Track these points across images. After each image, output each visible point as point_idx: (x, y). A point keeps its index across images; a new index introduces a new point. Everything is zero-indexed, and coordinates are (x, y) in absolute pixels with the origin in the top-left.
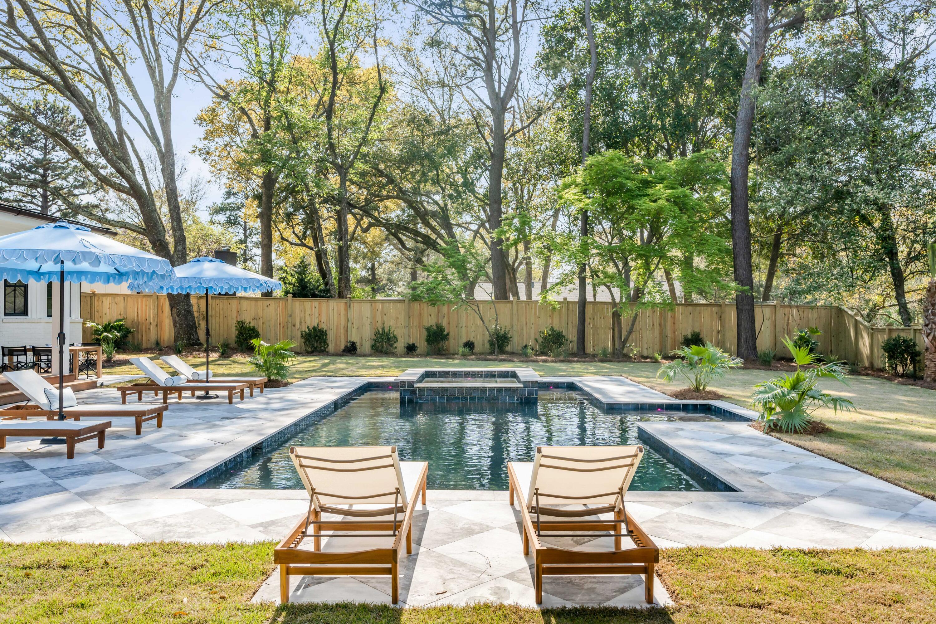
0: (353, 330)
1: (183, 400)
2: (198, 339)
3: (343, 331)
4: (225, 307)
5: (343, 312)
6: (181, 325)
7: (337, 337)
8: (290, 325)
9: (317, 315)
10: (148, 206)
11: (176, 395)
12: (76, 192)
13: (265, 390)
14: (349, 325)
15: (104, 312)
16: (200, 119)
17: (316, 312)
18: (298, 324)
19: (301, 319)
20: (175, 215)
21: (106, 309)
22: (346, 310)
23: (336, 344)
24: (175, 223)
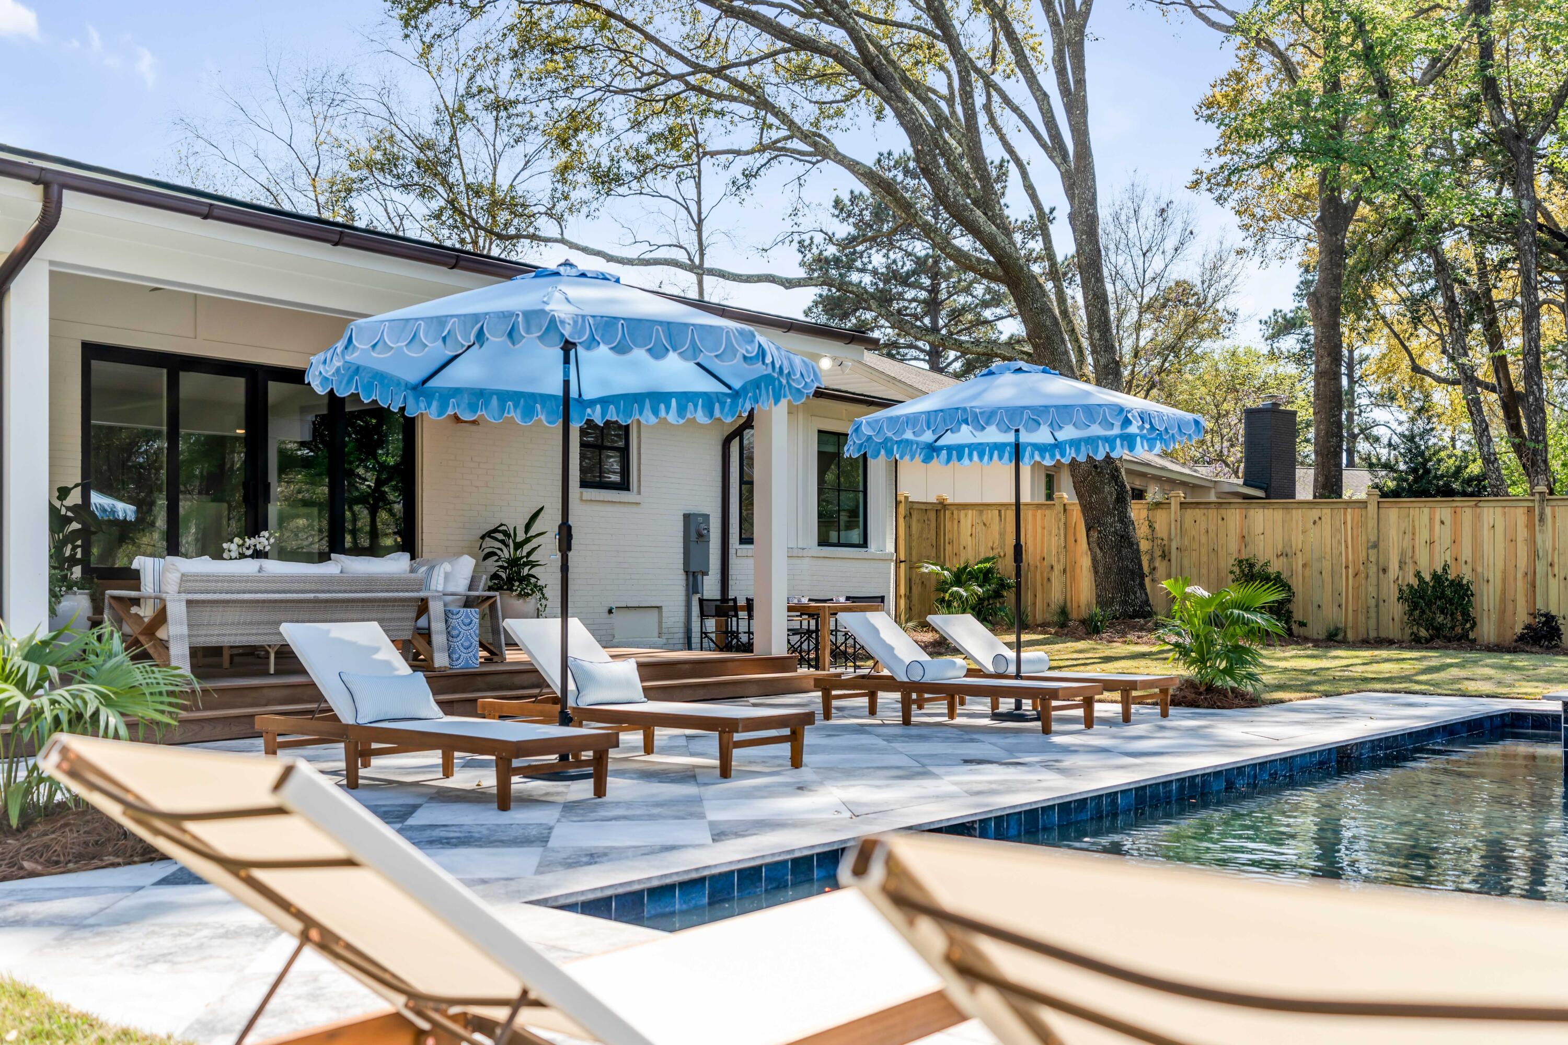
0: (1553, 583)
1: (958, 721)
2: (1147, 603)
3: (1521, 585)
4: (1212, 528)
5: (1522, 533)
6: (1108, 569)
7: (1503, 600)
8: (1373, 569)
9: (1447, 542)
10: (1034, 301)
11: (942, 707)
12: (988, 314)
13: (1172, 711)
14: (1541, 568)
15: (963, 543)
16: (1210, 106)
17: (1443, 535)
18: (1394, 566)
19: (1403, 554)
20: (1097, 314)
21: (965, 539)
22: (1530, 526)
23: (1501, 620)
24: (1097, 335)
